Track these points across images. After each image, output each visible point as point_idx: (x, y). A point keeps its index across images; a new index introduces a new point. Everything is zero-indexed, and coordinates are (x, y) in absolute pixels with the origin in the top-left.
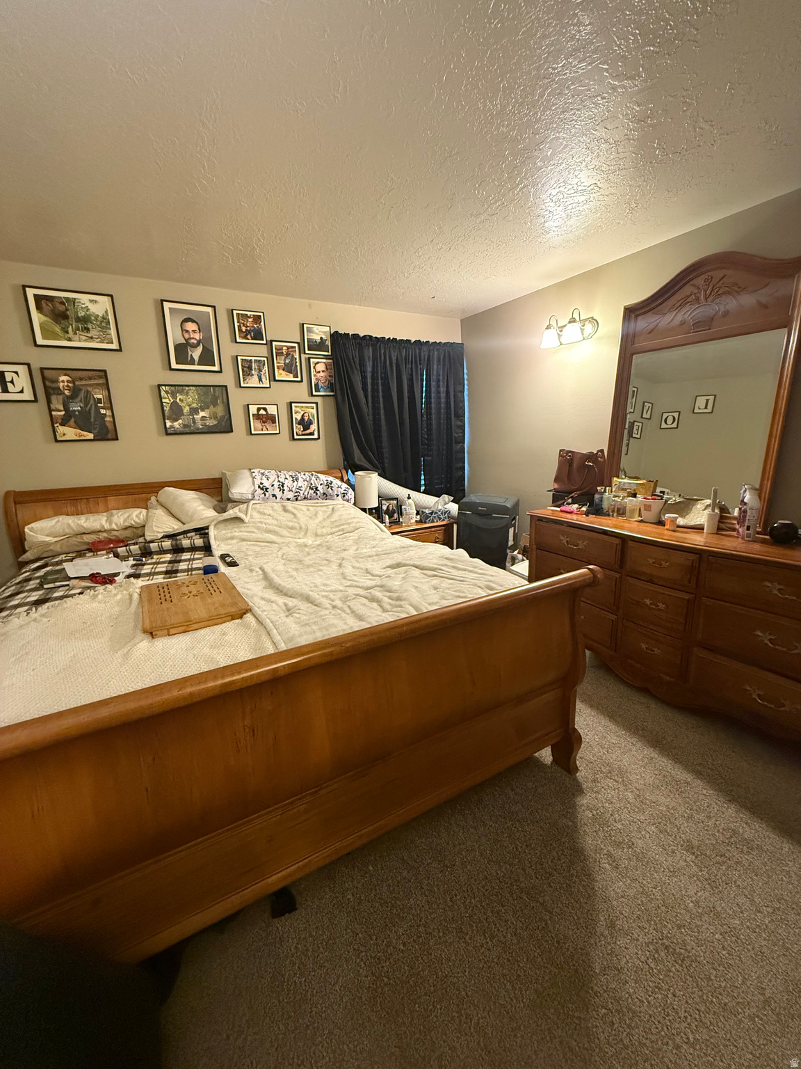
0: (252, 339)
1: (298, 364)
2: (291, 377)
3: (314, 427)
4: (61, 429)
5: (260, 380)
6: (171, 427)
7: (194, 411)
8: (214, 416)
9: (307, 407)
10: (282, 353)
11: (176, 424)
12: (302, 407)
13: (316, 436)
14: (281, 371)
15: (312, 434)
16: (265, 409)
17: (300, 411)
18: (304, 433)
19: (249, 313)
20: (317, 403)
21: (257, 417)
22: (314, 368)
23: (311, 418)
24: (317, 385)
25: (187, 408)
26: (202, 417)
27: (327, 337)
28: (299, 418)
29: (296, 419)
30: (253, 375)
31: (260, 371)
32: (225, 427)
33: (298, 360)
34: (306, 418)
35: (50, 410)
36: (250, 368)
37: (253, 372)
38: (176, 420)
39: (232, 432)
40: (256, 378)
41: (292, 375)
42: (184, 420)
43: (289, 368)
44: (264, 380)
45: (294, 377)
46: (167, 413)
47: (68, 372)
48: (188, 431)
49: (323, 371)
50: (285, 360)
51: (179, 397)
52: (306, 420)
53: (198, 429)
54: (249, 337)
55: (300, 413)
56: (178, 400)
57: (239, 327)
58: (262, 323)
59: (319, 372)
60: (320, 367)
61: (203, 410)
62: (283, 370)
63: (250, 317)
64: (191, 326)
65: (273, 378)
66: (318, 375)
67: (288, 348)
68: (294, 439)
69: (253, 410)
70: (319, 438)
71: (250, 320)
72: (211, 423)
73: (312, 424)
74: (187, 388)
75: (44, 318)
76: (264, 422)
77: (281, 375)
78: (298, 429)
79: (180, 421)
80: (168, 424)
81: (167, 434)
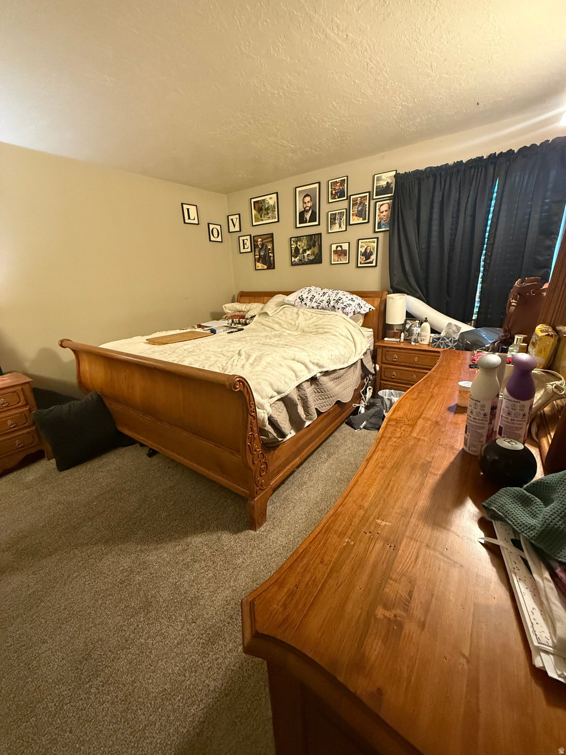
0: (338, 198)
1: (367, 209)
2: (361, 221)
3: (373, 257)
4: (258, 264)
5: (340, 226)
6: (294, 261)
7: (305, 251)
8: (313, 254)
9: (370, 242)
10: (357, 203)
11: (296, 260)
12: (366, 242)
13: (374, 264)
14: (355, 217)
15: (371, 263)
16: (341, 246)
17: (364, 245)
18: (365, 262)
19: (338, 180)
20: (378, 238)
21: (336, 252)
22: (379, 209)
23: (372, 250)
24: (379, 223)
25: (302, 250)
26: (308, 254)
27: (392, 180)
28: (363, 251)
29: (361, 252)
30: (336, 223)
31: (341, 219)
32: (318, 260)
33: (367, 206)
34: (368, 251)
35: (255, 256)
36: (335, 219)
37: (336, 221)
38: (296, 257)
39: (321, 262)
40: (337, 225)
41: (362, 219)
42: (299, 257)
43: (360, 214)
44: (342, 226)
45: (363, 220)
46: (293, 254)
47: (261, 237)
48: (302, 263)
49: (386, 211)
50: (358, 208)
51: (299, 243)
52: (368, 252)
53: (305, 262)
54: (336, 197)
55: (364, 247)
56: (298, 246)
57: (332, 191)
58: (346, 185)
59: (383, 212)
60: (384, 207)
61: (308, 250)
62: (356, 216)
63: (338, 183)
64: (307, 199)
65: (348, 223)
66: (382, 214)
67: (361, 198)
68: (358, 267)
69: (334, 247)
70: (376, 266)
71: (338, 184)
72: (312, 258)
73: (372, 255)
74: (302, 238)
75: (256, 212)
76: (339, 256)
77: (354, 220)
78: (361, 259)
79: (298, 258)
80: (293, 259)
81: (292, 265)
